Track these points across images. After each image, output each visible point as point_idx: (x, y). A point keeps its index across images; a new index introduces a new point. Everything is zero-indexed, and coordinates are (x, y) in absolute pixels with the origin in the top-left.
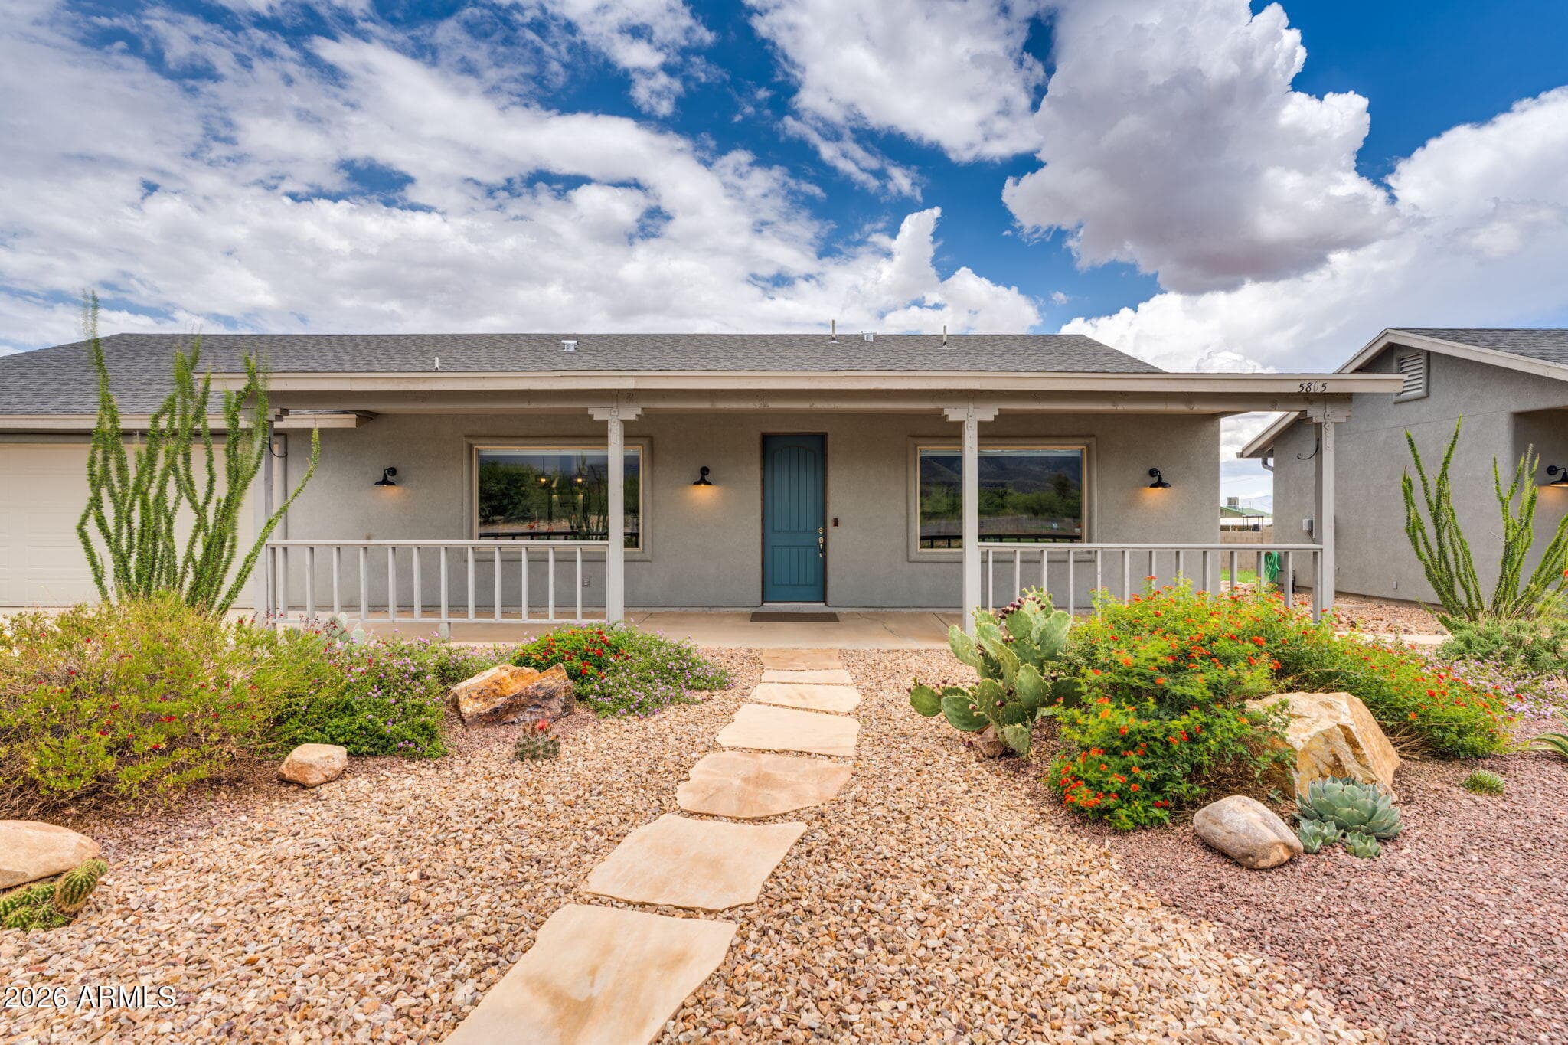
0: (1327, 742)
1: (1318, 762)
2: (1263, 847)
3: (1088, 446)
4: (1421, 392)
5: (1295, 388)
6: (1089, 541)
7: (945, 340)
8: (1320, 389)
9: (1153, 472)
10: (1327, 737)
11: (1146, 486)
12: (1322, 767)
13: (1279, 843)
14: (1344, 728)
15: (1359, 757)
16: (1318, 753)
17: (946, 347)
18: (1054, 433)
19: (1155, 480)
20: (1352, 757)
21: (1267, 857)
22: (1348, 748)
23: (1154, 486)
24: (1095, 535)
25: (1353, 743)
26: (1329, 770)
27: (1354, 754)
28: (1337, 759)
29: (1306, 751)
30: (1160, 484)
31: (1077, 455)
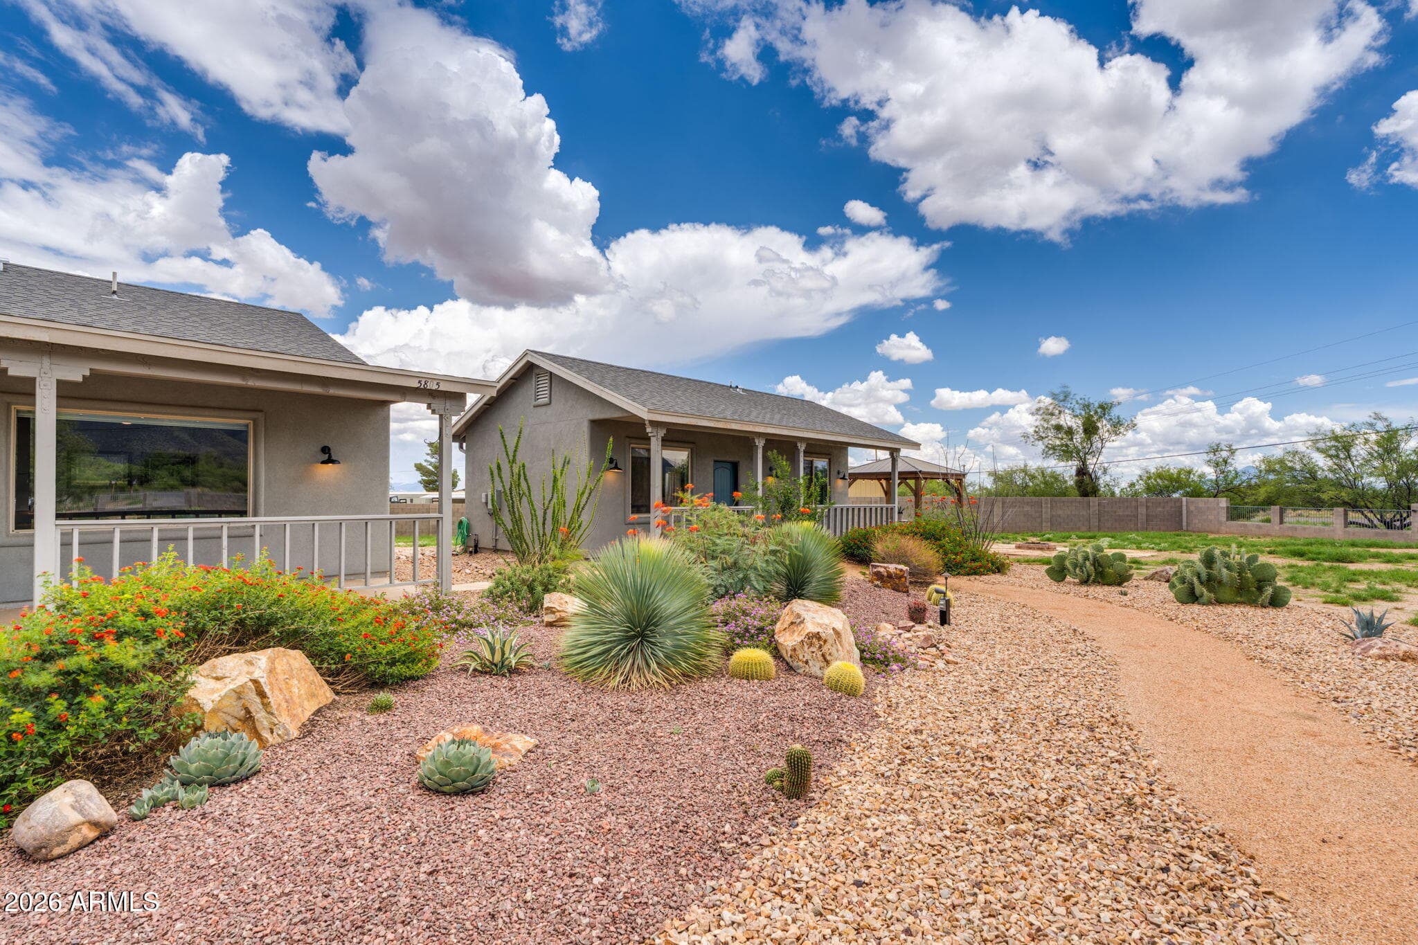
0: (239, 698)
1: (229, 718)
2: (59, 834)
3: (255, 421)
4: (546, 400)
5: (414, 384)
6: (255, 515)
7: (115, 288)
8: (435, 387)
9: (325, 450)
10: (239, 694)
11: (317, 462)
12: (233, 722)
13: (83, 823)
14: (255, 682)
15: (266, 705)
16: (230, 710)
17: (115, 297)
18: (213, 404)
19: (326, 457)
20: (261, 707)
21: (64, 842)
22: (258, 700)
23: (323, 462)
24: (262, 509)
25: (262, 694)
26: (240, 723)
27: (263, 704)
28: (248, 711)
29: (214, 711)
30: (330, 461)
31: (243, 429)
